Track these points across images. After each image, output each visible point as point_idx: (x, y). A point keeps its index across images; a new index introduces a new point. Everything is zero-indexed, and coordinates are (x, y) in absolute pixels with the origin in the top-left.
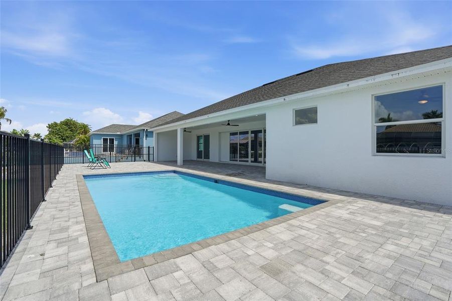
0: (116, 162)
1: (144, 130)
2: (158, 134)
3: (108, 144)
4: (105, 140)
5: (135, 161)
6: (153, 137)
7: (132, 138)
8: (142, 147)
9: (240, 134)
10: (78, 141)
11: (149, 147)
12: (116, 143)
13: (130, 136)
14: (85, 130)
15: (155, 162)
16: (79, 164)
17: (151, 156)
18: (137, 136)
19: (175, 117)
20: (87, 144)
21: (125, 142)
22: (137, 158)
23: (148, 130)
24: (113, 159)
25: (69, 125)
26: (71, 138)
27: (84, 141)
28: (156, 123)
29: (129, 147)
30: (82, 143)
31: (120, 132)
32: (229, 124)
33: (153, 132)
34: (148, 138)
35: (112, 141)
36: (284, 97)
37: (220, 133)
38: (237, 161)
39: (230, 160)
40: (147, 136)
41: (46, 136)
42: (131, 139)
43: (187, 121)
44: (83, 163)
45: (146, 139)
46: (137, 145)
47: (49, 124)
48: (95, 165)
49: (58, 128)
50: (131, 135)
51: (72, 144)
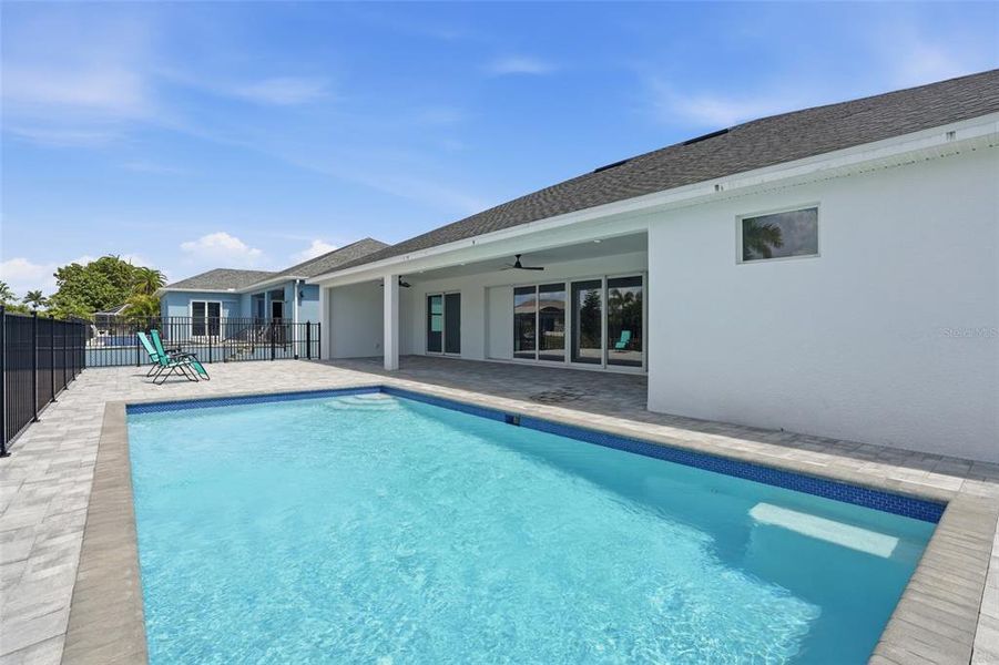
0: (225, 361)
1: (295, 281)
2: (331, 290)
3: (206, 317)
4: (198, 308)
5: (272, 359)
6: (318, 299)
7: (263, 302)
8: (290, 325)
9: (540, 291)
10: (131, 309)
11: (308, 324)
12: (224, 313)
13: (258, 298)
14: (149, 284)
15: (325, 362)
16: (125, 368)
17: (314, 348)
18: (278, 296)
19: (367, 251)
20: (154, 316)
21: (247, 312)
22: (279, 351)
23: (306, 283)
24: (217, 353)
25: (110, 270)
26: (117, 304)
27: (148, 309)
28: (324, 265)
29: (258, 322)
30: (141, 313)
31: (236, 288)
32: (518, 265)
33: (317, 286)
34: (304, 302)
35: (215, 309)
36: (716, 181)
37: (487, 289)
38: (533, 357)
39: (515, 356)
40: (301, 296)
41: (53, 297)
42: (261, 305)
43: (413, 256)
44: (139, 365)
45: (300, 304)
46: (277, 319)
47: (60, 270)
48: (167, 371)
49: (82, 278)
50: (262, 296)
51: (118, 317)
